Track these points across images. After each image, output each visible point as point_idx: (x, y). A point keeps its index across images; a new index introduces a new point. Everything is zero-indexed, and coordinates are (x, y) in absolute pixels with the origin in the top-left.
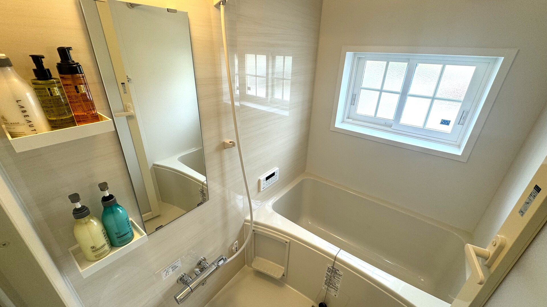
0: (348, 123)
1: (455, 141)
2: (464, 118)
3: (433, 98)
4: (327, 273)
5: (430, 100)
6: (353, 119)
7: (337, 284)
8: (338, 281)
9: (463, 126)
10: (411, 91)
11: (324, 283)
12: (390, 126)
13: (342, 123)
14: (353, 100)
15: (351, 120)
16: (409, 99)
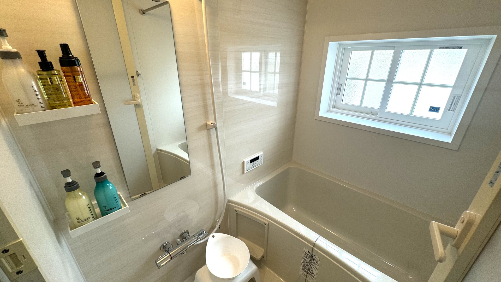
0: (334, 112)
1: (445, 128)
2: (455, 104)
3: (421, 85)
4: (304, 258)
5: (417, 87)
6: (339, 109)
7: (313, 271)
8: (315, 267)
9: (454, 112)
10: (397, 79)
11: (302, 268)
12: (376, 115)
13: (327, 112)
14: (339, 89)
15: (337, 109)
16: (395, 86)
